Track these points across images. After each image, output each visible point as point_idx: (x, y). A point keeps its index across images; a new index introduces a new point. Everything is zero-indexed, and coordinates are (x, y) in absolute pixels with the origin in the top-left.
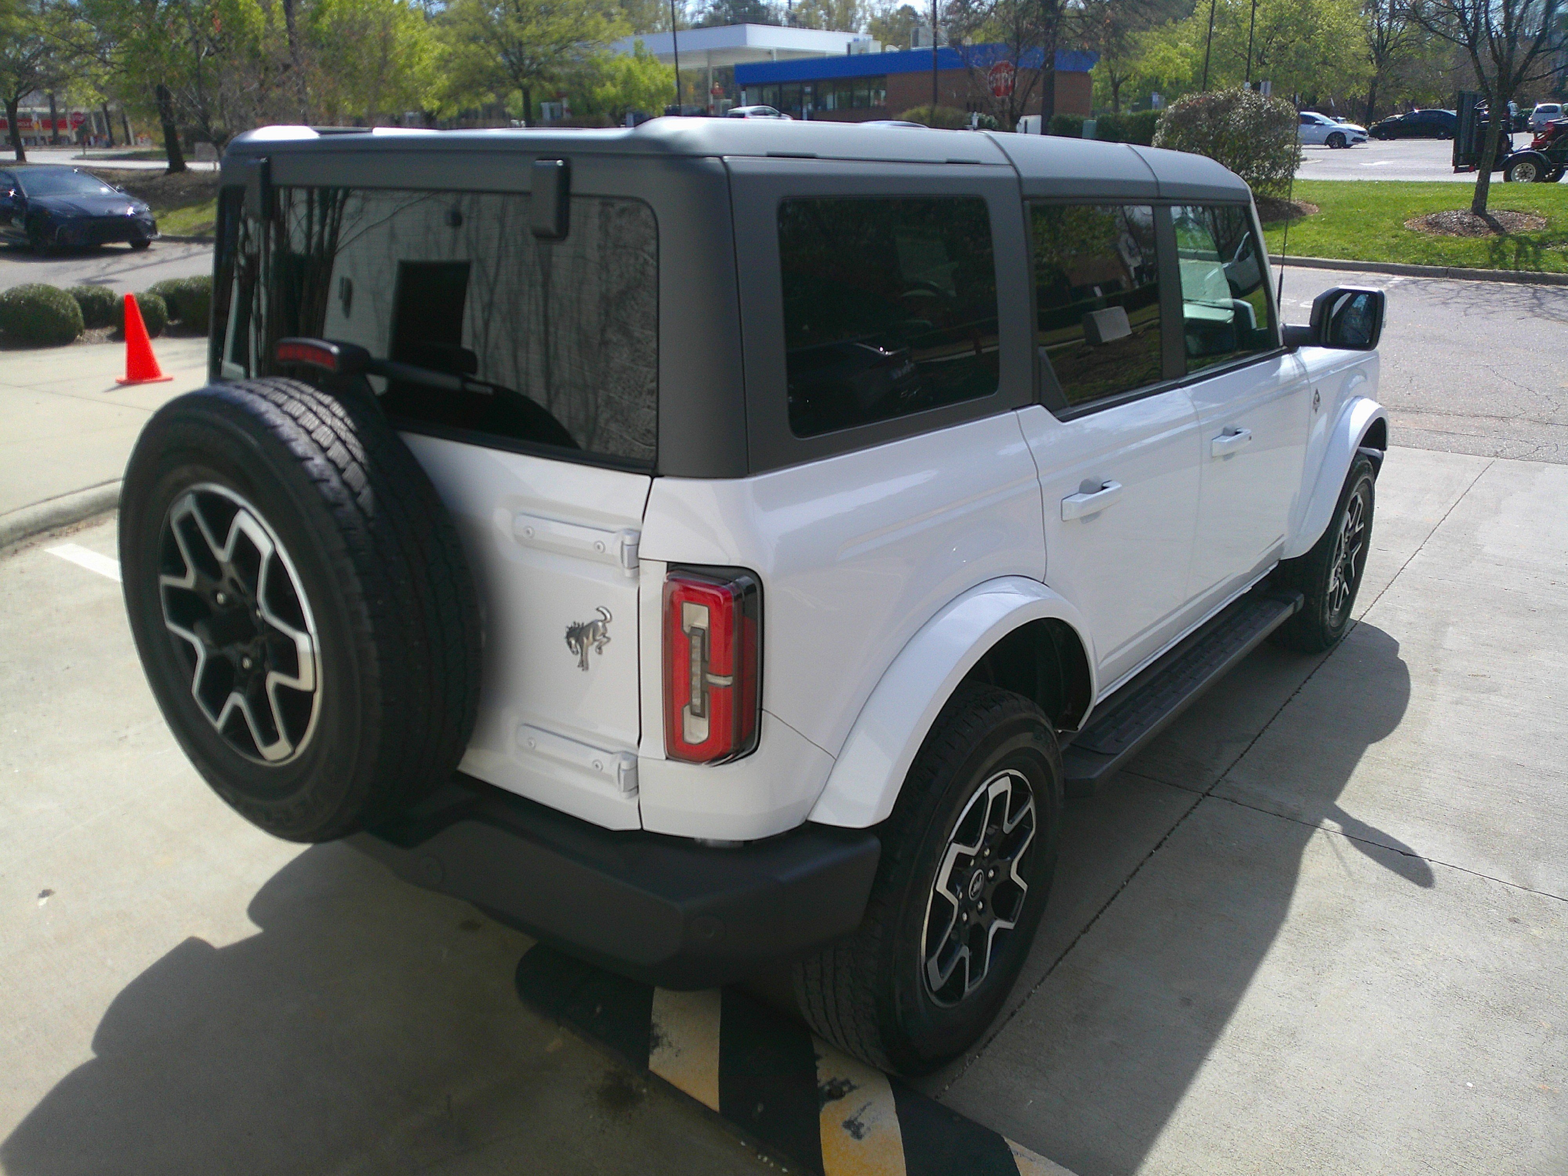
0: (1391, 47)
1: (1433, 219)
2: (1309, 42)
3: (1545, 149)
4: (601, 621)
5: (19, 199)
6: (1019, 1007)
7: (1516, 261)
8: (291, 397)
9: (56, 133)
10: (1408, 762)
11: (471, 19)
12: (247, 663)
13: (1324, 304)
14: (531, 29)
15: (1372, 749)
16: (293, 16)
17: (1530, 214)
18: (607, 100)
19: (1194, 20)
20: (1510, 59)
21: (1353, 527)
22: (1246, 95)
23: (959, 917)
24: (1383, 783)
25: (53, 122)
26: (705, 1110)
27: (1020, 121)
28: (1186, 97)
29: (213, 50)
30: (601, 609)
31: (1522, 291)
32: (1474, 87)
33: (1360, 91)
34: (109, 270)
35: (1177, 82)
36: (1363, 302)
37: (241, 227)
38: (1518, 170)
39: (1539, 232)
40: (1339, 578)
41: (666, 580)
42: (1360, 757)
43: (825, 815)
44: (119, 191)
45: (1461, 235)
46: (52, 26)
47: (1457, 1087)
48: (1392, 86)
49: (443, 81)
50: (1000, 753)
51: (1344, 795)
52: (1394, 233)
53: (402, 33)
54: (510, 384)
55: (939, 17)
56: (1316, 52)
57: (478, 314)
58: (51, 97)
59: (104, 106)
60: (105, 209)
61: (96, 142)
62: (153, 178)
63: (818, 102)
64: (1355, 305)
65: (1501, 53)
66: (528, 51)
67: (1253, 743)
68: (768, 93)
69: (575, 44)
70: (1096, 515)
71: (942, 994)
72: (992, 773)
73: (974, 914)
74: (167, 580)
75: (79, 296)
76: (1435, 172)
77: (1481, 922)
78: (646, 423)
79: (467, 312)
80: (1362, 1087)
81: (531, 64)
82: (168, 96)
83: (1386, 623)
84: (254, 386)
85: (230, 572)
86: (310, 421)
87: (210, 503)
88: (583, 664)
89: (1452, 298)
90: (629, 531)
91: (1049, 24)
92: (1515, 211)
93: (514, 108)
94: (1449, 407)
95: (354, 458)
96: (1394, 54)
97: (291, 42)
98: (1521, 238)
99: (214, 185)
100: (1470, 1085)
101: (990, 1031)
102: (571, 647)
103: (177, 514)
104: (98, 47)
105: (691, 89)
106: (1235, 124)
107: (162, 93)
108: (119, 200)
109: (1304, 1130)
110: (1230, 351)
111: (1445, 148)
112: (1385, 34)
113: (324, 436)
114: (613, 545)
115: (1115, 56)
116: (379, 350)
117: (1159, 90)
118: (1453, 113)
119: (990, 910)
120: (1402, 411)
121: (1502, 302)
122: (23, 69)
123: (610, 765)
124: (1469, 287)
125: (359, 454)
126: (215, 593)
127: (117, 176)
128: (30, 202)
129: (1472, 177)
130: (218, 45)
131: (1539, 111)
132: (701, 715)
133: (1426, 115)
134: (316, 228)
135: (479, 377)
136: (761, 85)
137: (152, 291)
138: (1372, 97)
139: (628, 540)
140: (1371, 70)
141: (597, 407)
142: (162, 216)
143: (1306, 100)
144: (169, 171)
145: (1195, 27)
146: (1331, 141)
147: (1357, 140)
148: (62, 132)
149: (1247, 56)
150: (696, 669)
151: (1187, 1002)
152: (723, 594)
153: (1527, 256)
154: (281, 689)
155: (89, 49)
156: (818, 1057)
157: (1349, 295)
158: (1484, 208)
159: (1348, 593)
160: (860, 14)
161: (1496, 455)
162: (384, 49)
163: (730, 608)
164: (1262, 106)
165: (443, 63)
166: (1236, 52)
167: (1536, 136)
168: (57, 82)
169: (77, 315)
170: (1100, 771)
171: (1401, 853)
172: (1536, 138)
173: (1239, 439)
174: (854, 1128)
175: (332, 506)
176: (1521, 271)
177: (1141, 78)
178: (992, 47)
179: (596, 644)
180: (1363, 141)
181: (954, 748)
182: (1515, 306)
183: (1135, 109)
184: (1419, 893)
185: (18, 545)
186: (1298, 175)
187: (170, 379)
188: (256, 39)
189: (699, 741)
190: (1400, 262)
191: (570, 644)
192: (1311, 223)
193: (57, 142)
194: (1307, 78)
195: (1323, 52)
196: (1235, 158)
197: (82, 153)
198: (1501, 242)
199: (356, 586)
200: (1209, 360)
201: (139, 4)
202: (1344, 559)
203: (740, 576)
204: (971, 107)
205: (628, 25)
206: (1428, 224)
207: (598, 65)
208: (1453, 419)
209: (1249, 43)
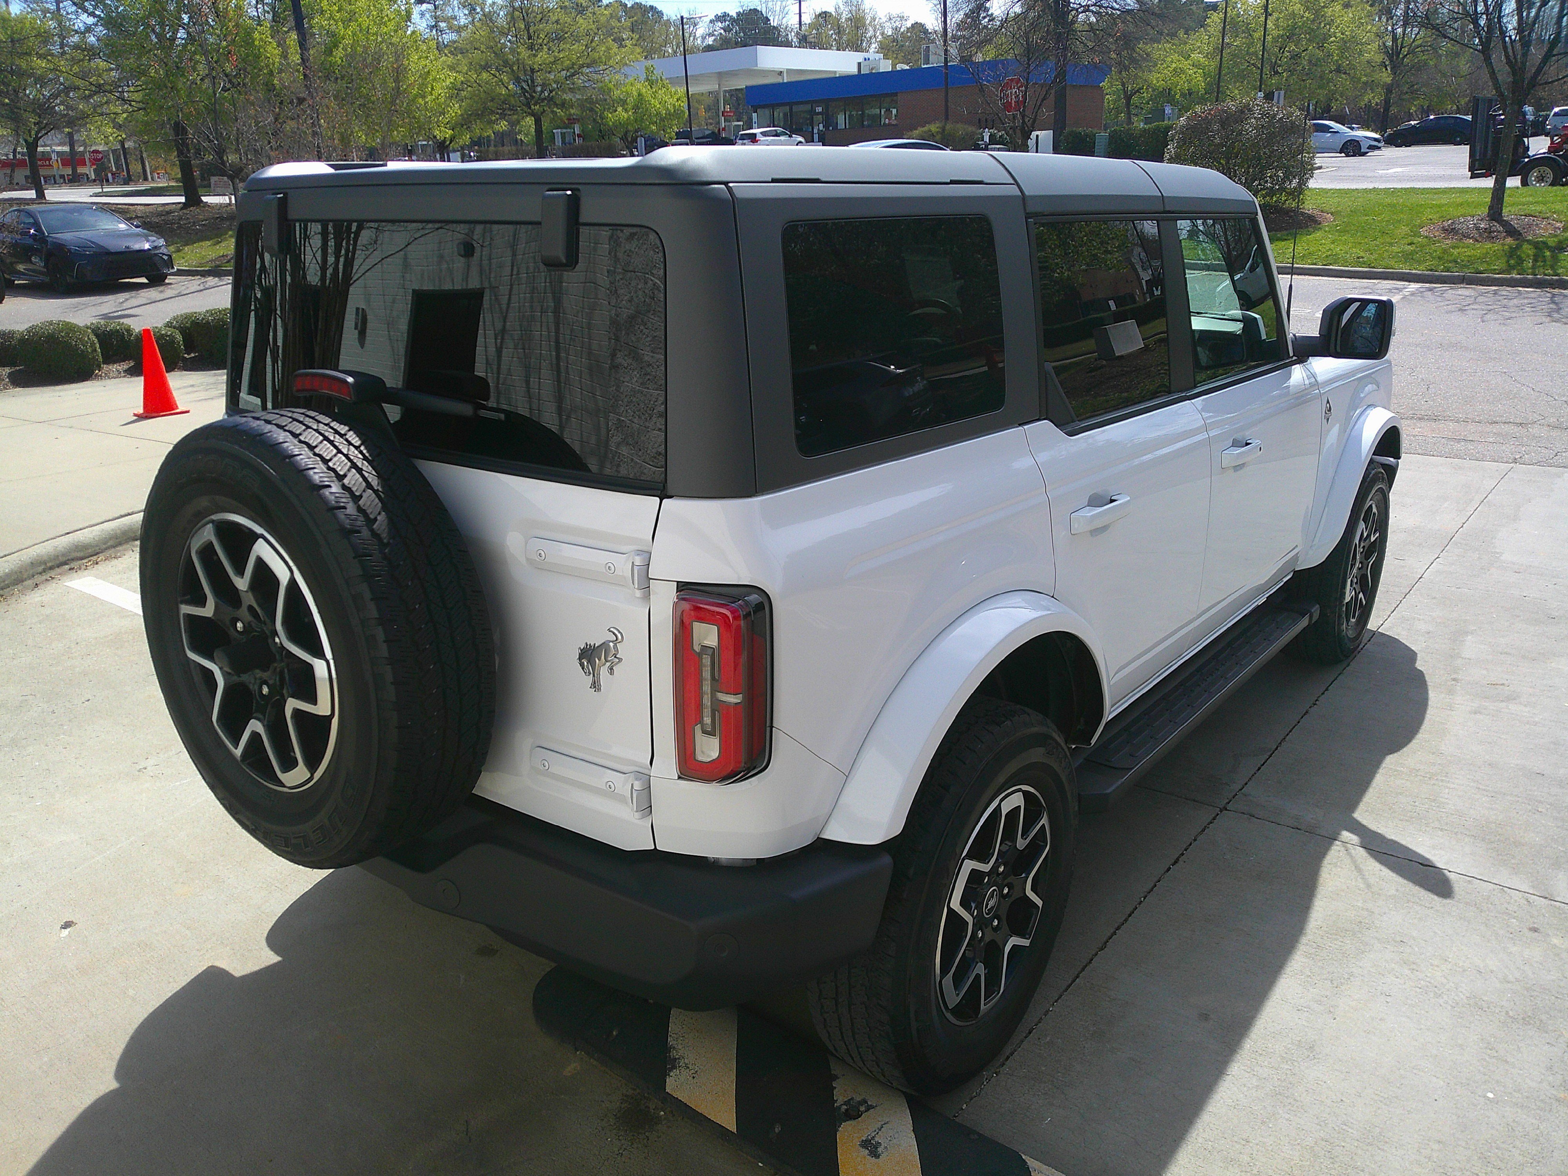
0: (1405, 53)
1: (1449, 226)
2: (1323, 50)
3: (1561, 153)
4: (612, 642)
5: (40, 238)
6: (1036, 1025)
7: (1533, 265)
8: (308, 427)
9: (74, 170)
10: (1426, 773)
11: (483, 48)
12: (265, 690)
13: (1334, 312)
14: (543, 56)
15: (1390, 761)
16: (307, 50)
17: (1548, 218)
18: (619, 125)
19: (1206, 31)
20: (1524, 63)
21: (1369, 536)
22: (1258, 105)
23: (974, 934)
24: (1401, 794)
25: (72, 160)
26: (723, 1131)
27: (1031, 137)
28: (1198, 108)
29: (228, 86)
30: (612, 629)
31: (1540, 296)
32: (1490, 92)
33: (1374, 98)
34: (125, 305)
35: (1190, 94)
36: (1373, 311)
37: (258, 260)
38: (1535, 174)
39: (1556, 236)
40: (1354, 588)
41: (676, 600)
42: (1378, 768)
43: (836, 833)
44: (137, 227)
45: (1477, 241)
46: (72, 66)
47: (1478, 1098)
48: (1407, 93)
49: (455, 110)
50: (1012, 767)
51: (1362, 806)
52: (1409, 240)
53: (415, 63)
54: (523, 411)
55: (950, 35)
56: (1330, 61)
57: (491, 341)
58: (70, 135)
59: (122, 143)
60: (121, 245)
61: (114, 178)
62: (169, 213)
63: (829, 121)
64: (1365, 314)
65: (1515, 58)
66: (539, 78)
67: (1270, 756)
68: (779, 113)
69: (586, 70)
70: (1104, 528)
71: (957, 1011)
72: (1004, 789)
73: (988, 931)
74: (186, 609)
75: (97, 331)
76: (1451, 178)
77: (1501, 932)
78: (656, 446)
79: (480, 339)
80: (1382, 1099)
81: (542, 92)
82: (184, 131)
83: (1404, 633)
84: (270, 417)
85: (249, 600)
86: (326, 450)
87: (227, 532)
88: (596, 685)
89: (1470, 304)
90: (639, 552)
91: (1059, 38)
92: (1532, 216)
93: (526, 135)
94: (1467, 414)
95: (369, 486)
96: (1408, 61)
97: (305, 75)
98: (1538, 242)
99: (231, 217)
100: (1490, 1095)
101: (1007, 1051)
102: (583, 669)
103: (196, 544)
104: (116, 85)
105: (702, 113)
106: (1248, 134)
107: (179, 129)
108: (138, 235)
109: (1324, 1143)
110: (1241, 362)
111: (1460, 154)
112: (1399, 41)
113: (340, 464)
114: (623, 566)
115: (1126, 68)
116: (393, 379)
117: (1171, 100)
118: (1469, 118)
119: (1005, 928)
120: (1420, 419)
121: (1520, 307)
122: (43, 109)
123: (623, 785)
124: (1485, 293)
125: (374, 481)
126: (235, 621)
127: (135, 211)
128: (49, 239)
129: (1489, 183)
130: (234, 80)
131: (1556, 114)
132: (712, 734)
133: (1442, 121)
134: (331, 259)
135: (492, 403)
136: (773, 106)
137: (169, 325)
138: (1387, 103)
139: (638, 561)
140: (1386, 77)
141: (608, 431)
142: (179, 251)
143: (1321, 108)
144: (185, 206)
145: (1207, 37)
146: (1347, 149)
147: (1372, 148)
148: (81, 170)
149: (1260, 66)
150: (707, 687)
151: (1205, 1017)
152: (732, 612)
153: (1545, 261)
154: (298, 714)
155: (107, 87)
156: (836, 1078)
157: (1358, 304)
158: (1501, 214)
159: (1364, 603)
160: (870, 33)
161: (1515, 461)
162: (397, 80)
163: (739, 627)
164: (1275, 115)
165: (455, 91)
166: (1248, 62)
167: (1552, 139)
168: (76, 121)
169: (95, 350)
170: (1114, 786)
171: (1421, 864)
172: (1552, 142)
173: (1249, 450)
174: (871, 1147)
175: (348, 533)
176: (1539, 276)
177: (1154, 90)
178: (1002, 62)
179: (608, 664)
180: (1379, 148)
181: (964, 763)
182: (1533, 311)
183: (1147, 121)
184: (1438, 904)
185: (38, 579)
186: (1312, 184)
187: (188, 412)
188: (271, 73)
189: (709, 760)
190: (1416, 269)
191: (582, 665)
192: (1326, 232)
193: (75, 180)
194: (1320, 87)
195: (1337, 61)
196: (1249, 167)
197: (100, 190)
198: (1519, 247)
199: (372, 611)
200: (1221, 371)
201: (157, 43)
202: (1359, 569)
203: (748, 595)
204: (984, 124)
205: (638, 50)
206: (1445, 230)
207: (610, 90)
208: (1472, 427)
209: (1261, 53)
